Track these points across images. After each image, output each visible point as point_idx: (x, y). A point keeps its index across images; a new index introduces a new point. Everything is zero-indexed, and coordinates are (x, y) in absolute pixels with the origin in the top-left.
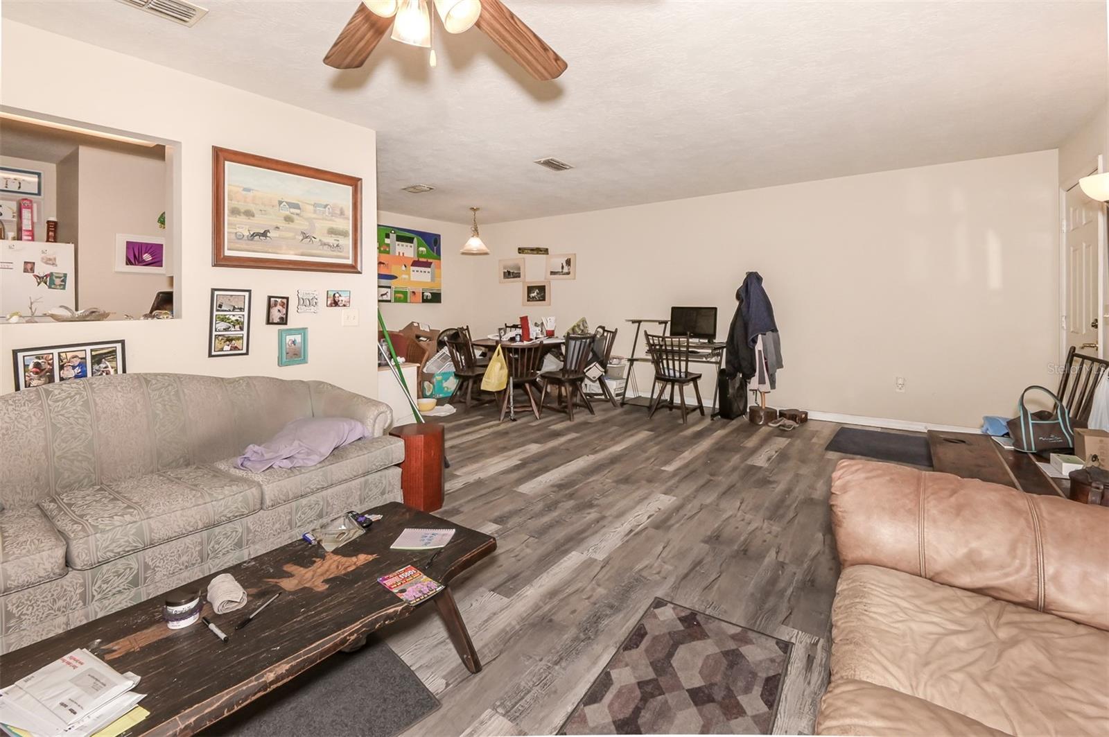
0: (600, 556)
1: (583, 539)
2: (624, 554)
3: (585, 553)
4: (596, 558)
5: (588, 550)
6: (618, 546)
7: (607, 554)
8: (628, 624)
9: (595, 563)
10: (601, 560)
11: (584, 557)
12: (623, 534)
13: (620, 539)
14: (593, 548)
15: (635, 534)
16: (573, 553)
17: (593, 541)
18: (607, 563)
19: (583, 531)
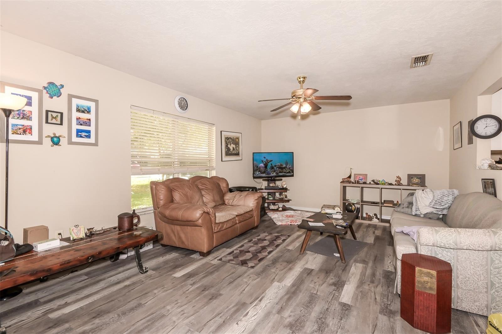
0: (276, 284)
1: (287, 294)
2: (265, 285)
3: (283, 285)
4: (278, 283)
5: (282, 287)
6: (268, 290)
7: (272, 285)
8: (263, 262)
9: (278, 280)
10: (275, 282)
11: (283, 283)
12: (265, 298)
13: (267, 295)
14: (280, 288)
15: (258, 298)
16: (289, 285)
17: (282, 292)
18: (272, 281)
19: (289, 299)
